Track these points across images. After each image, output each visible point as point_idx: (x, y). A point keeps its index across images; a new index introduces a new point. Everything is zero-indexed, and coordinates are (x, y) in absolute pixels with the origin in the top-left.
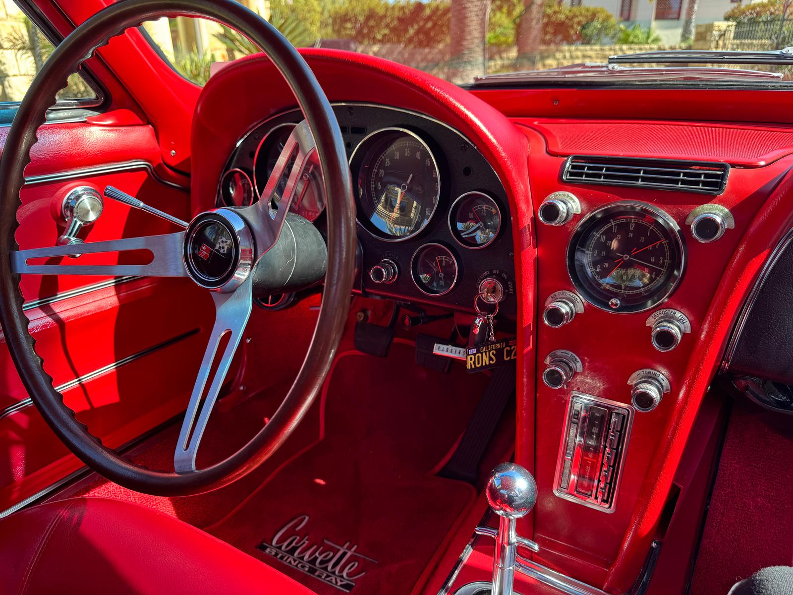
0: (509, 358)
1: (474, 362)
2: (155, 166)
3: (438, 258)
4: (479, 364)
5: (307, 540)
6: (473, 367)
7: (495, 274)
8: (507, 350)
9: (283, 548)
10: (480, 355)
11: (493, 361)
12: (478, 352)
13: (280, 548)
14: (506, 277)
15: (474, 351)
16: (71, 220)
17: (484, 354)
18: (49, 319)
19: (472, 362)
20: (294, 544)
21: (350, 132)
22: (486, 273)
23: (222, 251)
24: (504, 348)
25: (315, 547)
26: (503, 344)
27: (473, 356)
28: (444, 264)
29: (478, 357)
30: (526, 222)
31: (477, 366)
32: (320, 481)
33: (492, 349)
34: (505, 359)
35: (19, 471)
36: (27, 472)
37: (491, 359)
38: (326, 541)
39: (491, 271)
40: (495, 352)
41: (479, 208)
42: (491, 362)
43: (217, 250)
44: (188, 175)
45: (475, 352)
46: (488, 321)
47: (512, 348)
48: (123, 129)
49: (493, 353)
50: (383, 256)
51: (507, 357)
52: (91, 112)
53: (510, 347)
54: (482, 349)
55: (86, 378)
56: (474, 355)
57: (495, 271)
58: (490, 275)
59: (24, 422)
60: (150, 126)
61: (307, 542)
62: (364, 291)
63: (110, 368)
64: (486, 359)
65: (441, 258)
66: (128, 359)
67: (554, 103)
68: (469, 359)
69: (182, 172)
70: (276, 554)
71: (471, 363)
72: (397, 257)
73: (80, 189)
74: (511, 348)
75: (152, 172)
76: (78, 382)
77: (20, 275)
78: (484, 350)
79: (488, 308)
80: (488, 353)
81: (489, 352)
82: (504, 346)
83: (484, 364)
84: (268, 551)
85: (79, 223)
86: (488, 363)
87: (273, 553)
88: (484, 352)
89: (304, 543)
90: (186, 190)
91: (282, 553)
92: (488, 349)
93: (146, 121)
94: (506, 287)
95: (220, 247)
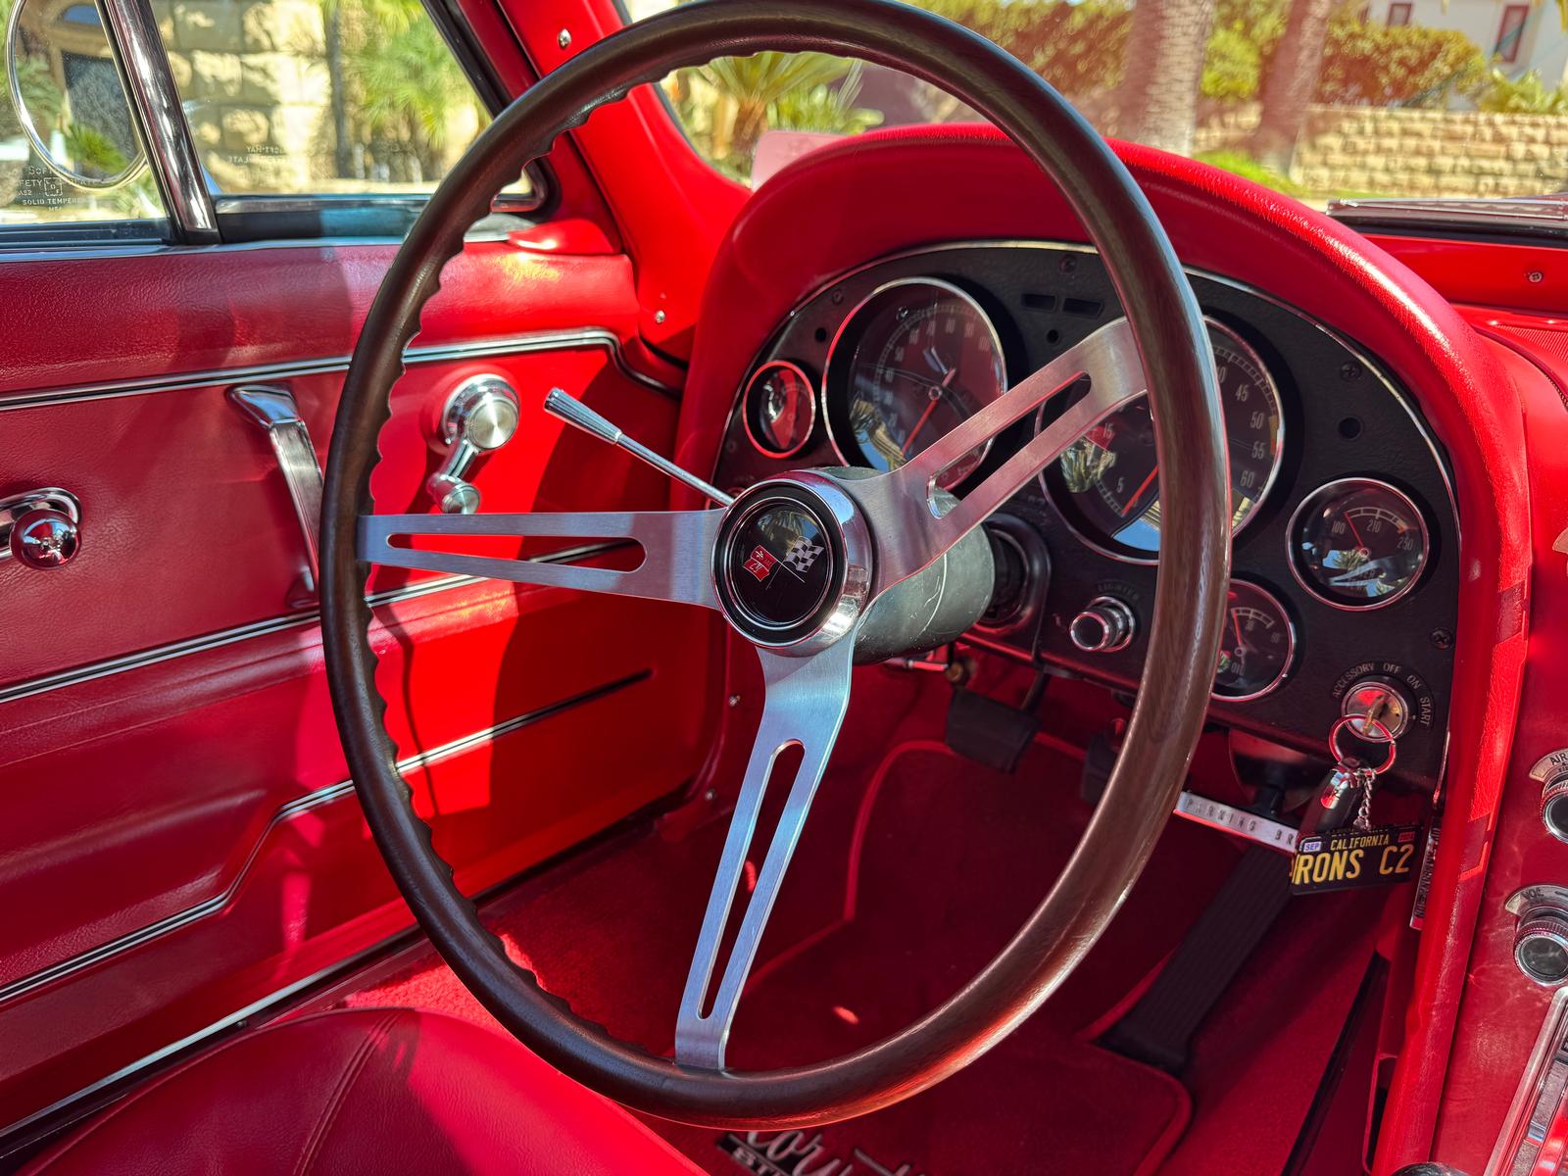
0: (1391, 869)
1: (1311, 872)
2: (624, 341)
3: (1238, 611)
4: (1320, 875)
5: (819, 1143)
6: (1307, 881)
7: (1388, 674)
8: (1391, 852)
9: (770, 1153)
10: (1327, 856)
11: (1353, 872)
12: (1325, 849)
13: (763, 1152)
14: (1416, 685)
15: (1317, 846)
16: (457, 444)
17: (1337, 854)
18: (386, 635)
19: (1306, 870)
20: (792, 1148)
21: (1061, 308)
22: (1364, 668)
23: (800, 567)
24: (1384, 847)
25: (836, 1163)
26: (1384, 838)
27: (1311, 858)
28: (1250, 627)
29: (1324, 860)
30: (1517, 575)
31: (1316, 879)
32: (847, 1015)
33: (1358, 847)
34: (1382, 871)
35: (294, 928)
36: (308, 932)
37: (1349, 867)
38: (858, 1154)
39: (1379, 664)
40: (1361, 853)
41: (1362, 514)
42: (1349, 875)
43: (789, 564)
44: (683, 365)
45: (1318, 849)
46: (1361, 782)
47: (1402, 850)
48: (576, 261)
49: (1357, 857)
50: (1100, 589)
51: (1386, 868)
52: (517, 221)
53: (1399, 846)
54: (1336, 845)
55: (436, 755)
56: (1315, 855)
57: (1391, 667)
58: (1377, 674)
59: (313, 835)
60: (626, 259)
61: (819, 1150)
62: (1038, 657)
63: (482, 737)
64: (1338, 868)
65: (1244, 611)
66: (516, 722)
67: (1531, 278)
68: (1302, 862)
69: (674, 358)
70: (756, 1166)
71: (1303, 872)
72: (1136, 597)
73: (479, 381)
74: (1399, 849)
75: (616, 354)
76: (420, 763)
77: (370, 564)
78: (1339, 847)
79: (1364, 752)
80: (1345, 853)
81: (1350, 851)
82: (1386, 842)
83: (1331, 878)
84: (739, 1154)
85: (472, 450)
86: (1340, 877)
87: (750, 1162)
88: (1339, 851)
89: (813, 1150)
90: (674, 395)
91: (767, 1165)
92: (1348, 845)
93: (620, 249)
94: (1415, 709)
95: (797, 560)
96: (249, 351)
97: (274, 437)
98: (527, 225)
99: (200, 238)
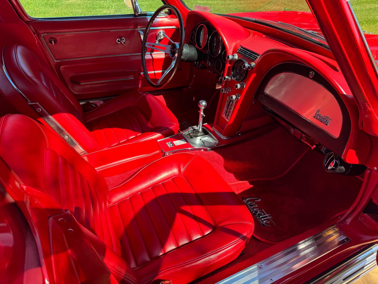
2: (178, 28)
16: (158, 37)
18: (151, 57)
48: (172, 19)
59: (142, 76)
60: (178, 19)
63: (160, 71)
73: (161, 31)
75: (176, 30)
76: (154, 72)
77: (146, 47)
85: (160, 38)
96: (139, 27)
97: (141, 35)
98: (167, 15)
99: (137, 16)
